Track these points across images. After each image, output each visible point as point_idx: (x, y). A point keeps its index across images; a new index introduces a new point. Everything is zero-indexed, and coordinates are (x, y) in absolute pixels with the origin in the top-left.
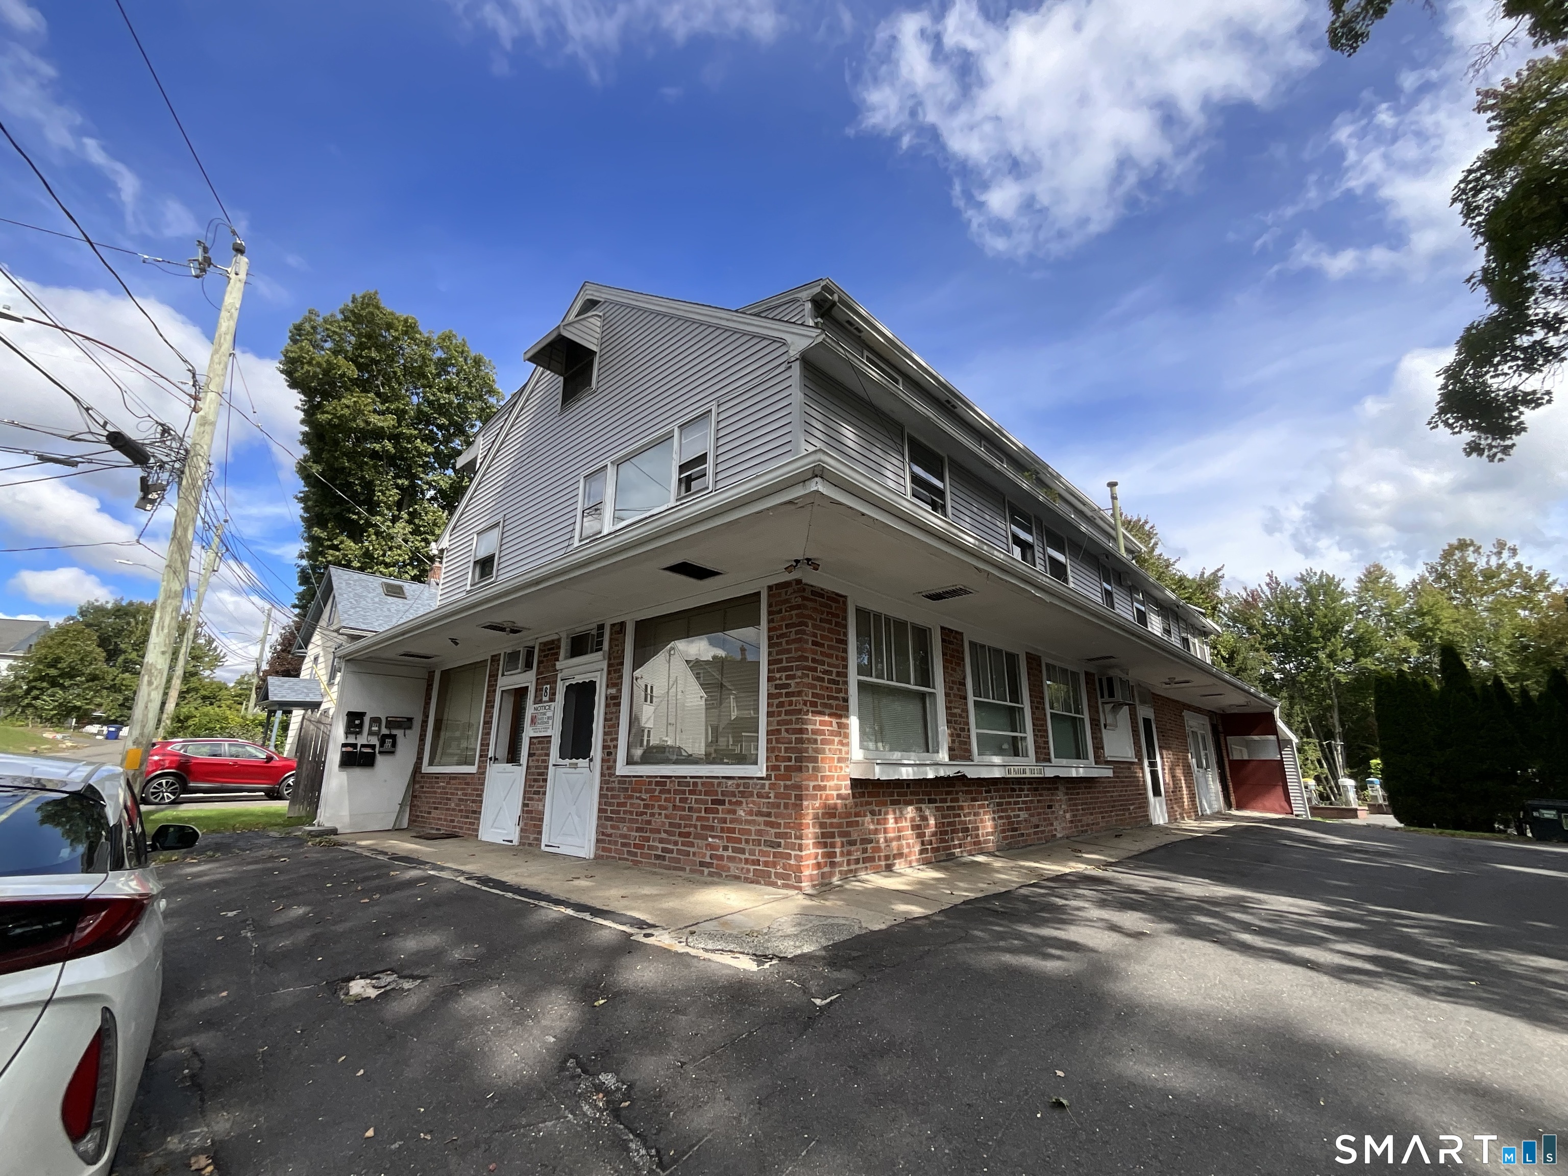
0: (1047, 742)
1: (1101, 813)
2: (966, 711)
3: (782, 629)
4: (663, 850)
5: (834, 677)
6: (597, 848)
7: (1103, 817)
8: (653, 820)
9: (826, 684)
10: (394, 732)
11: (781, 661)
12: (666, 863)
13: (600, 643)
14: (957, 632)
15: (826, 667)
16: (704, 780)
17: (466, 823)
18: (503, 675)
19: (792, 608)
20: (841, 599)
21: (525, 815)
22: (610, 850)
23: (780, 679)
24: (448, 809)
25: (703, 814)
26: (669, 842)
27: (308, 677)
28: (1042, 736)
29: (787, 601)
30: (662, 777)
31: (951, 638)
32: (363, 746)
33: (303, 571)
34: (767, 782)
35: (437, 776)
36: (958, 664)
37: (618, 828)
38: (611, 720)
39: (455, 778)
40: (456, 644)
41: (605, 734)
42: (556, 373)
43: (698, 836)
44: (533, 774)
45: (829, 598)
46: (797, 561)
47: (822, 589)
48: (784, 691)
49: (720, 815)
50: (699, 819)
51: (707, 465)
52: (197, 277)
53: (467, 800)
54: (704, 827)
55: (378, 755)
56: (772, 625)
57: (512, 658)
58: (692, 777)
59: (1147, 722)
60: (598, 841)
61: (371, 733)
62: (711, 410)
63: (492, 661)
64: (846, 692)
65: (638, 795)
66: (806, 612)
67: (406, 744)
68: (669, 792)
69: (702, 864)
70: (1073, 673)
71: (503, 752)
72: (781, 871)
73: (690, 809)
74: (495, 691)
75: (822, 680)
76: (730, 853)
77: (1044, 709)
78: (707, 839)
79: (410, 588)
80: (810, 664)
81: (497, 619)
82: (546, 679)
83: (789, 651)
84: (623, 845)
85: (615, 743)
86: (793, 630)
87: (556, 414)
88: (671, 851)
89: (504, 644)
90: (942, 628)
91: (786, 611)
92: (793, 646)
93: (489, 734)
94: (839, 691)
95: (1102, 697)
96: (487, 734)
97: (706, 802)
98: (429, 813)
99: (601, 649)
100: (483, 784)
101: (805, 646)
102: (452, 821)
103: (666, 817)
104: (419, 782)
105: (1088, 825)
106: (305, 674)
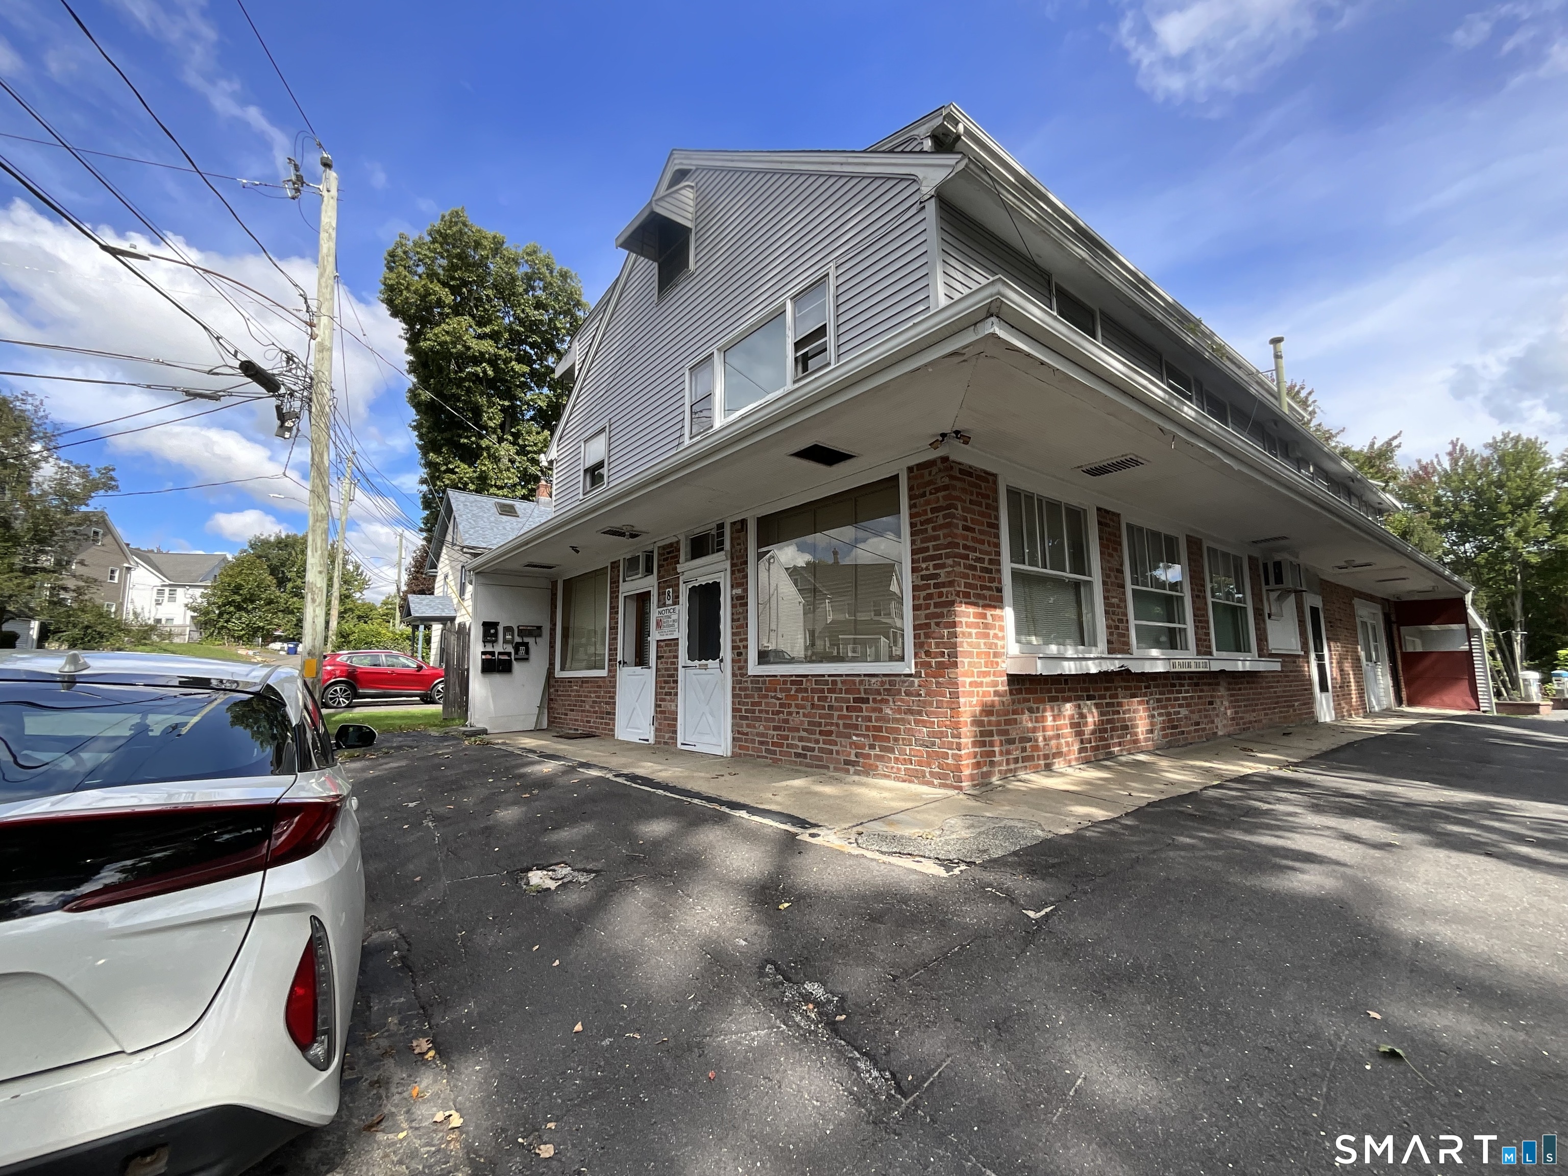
0: (1208, 634)
1: (1265, 709)
2: (1124, 600)
3: (927, 514)
4: (804, 748)
5: (986, 565)
6: (734, 746)
7: (1266, 714)
8: (791, 718)
9: (979, 573)
10: (526, 640)
11: (927, 549)
12: (808, 761)
13: (722, 543)
14: (1114, 514)
15: (977, 554)
16: (844, 678)
17: (601, 723)
18: (624, 581)
19: (938, 490)
20: (991, 478)
21: (659, 716)
22: (747, 748)
23: (927, 569)
24: (583, 711)
25: (845, 712)
26: (809, 741)
27: (441, 594)
28: (1202, 628)
29: (930, 483)
30: (797, 676)
31: (1108, 519)
32: (500, 653)
33: (424, 496)
34: (916, 681)
35: (570, 680)
36: (1115, 550)
37: (754, 727)
38: (738, 620)
39: (587, 682)
40: (577, 552)
41: (733, 634)
42: (650, 258)
43: (840, 735)
44: (663, 676)
45: (979, 477)
46: (944, 435)
47: (970, 467)
48: (932, 582)
49: (865, 714)
50: (840, 717)
51: (827, 338)
52: (293, 198)
53: (600, 702)
54: (846, 726)
55: (514, 663)
56: (914, 510)
57: (632, 563)
58: (829, 676)
59: (1314, 611)
60: (734, 739)
61: (505, 641)
62: (828, 275)
63: (612, 567)
64: (1000, 582)
65: (773, 694)
66: (955, 493)
67: (538, 650)
68: (806, 690)
69: (847, 762)
70: (1235, 557)
71: (631, 656)
72: (937, 770)
73: (831, 708)
74: (617, 597)
75: (974, 568)
76: (877, 751)
77: (1205, 598)
78: (851, 738)
79: (520, 506)
80: (962, 551)
81: (616, 523)
82: (669, 582)
83: (936, 538)
84: (761, 743)
85: (745, 643)
86: (941, 514)
87: (653, 305)
88: (813, 750)
89: (623, 550)
90: (1099, 509)
91: (931, 494)
92: (941, 533)
93: (616, 639)
94: (992, 580)
95: (1267, 583)
96: (614, 639)
97: (848, 701)
98: (566, 715)
99: (722, 549)
100: (615, 687)
101: (955, 531)
102: (589, 722)
103: (804, 715)
104: (554, 686)
105: (1250, 722)
106: (438, 591)
